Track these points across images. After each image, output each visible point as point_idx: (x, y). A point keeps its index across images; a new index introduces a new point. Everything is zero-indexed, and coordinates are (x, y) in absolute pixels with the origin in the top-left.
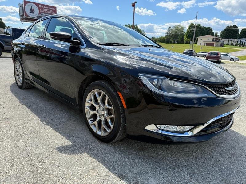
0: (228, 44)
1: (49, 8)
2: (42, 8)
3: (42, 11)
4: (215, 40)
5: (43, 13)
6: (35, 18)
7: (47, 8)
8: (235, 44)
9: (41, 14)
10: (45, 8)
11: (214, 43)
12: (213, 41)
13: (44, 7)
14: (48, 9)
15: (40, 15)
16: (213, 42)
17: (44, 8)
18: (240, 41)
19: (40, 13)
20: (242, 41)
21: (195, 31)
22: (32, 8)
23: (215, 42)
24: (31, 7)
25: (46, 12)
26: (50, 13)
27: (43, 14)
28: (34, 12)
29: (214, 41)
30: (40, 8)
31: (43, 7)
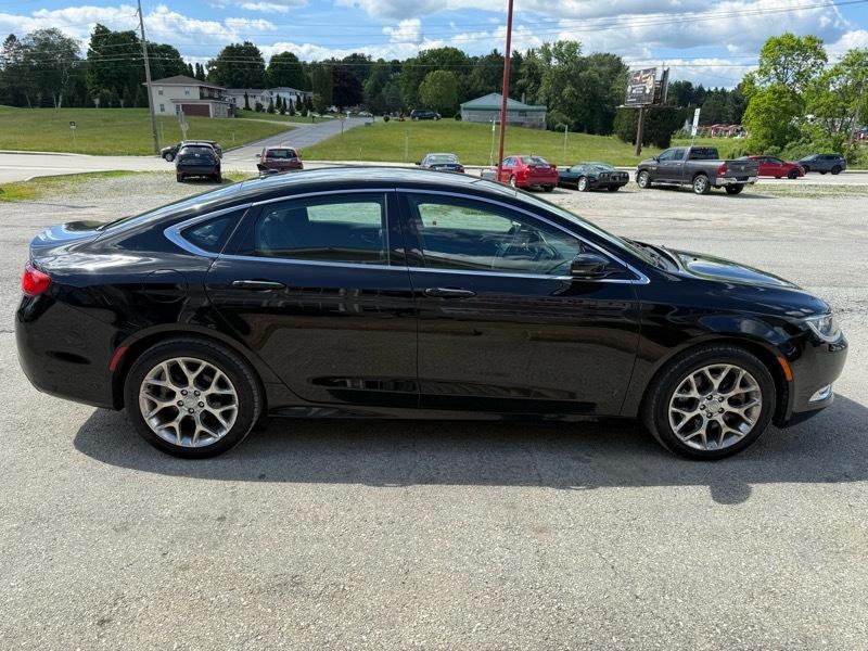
0: (247, 108)
4: (206, 94)
8: (266, 105)
11: (208, 106)
12: (202, 97)
16: (204, 103)
18: (275, 95)
20: (282, 95)
21: (147, 65)
23: (209, 103)
29: (206, 98)
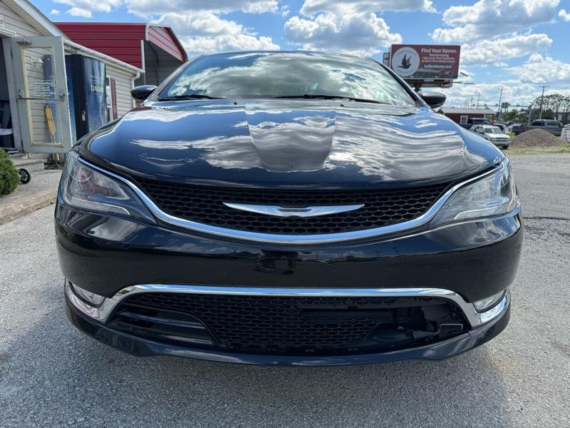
1: (444, 51)
2: (427, 55)
3: (426, 61)
5: (427, 64)
6: (409, 77)
7: (440, 51)
9: (423, 67)
10: (434, 53)
13: (433, 50)
14: (441, 53)
15: (421, 70)
17: (431, 53)
19: (422, 65)
22: (407, 58)
24: (403, 57)
25: (434, 61)
26: (445, 62)
27: (429, 66)
28: (409, 65)
30: (422, 55)
31: (429, 51)
